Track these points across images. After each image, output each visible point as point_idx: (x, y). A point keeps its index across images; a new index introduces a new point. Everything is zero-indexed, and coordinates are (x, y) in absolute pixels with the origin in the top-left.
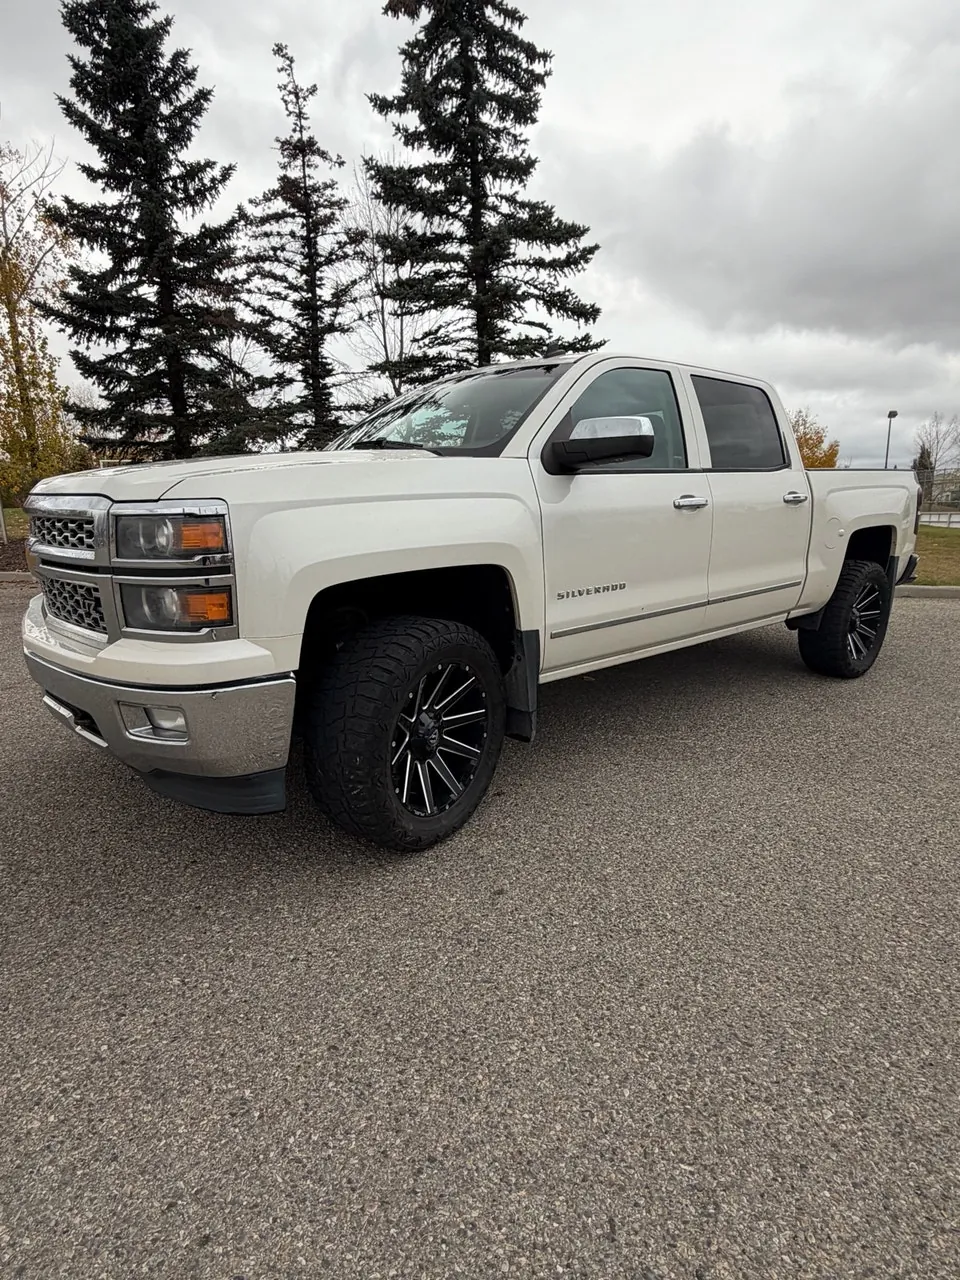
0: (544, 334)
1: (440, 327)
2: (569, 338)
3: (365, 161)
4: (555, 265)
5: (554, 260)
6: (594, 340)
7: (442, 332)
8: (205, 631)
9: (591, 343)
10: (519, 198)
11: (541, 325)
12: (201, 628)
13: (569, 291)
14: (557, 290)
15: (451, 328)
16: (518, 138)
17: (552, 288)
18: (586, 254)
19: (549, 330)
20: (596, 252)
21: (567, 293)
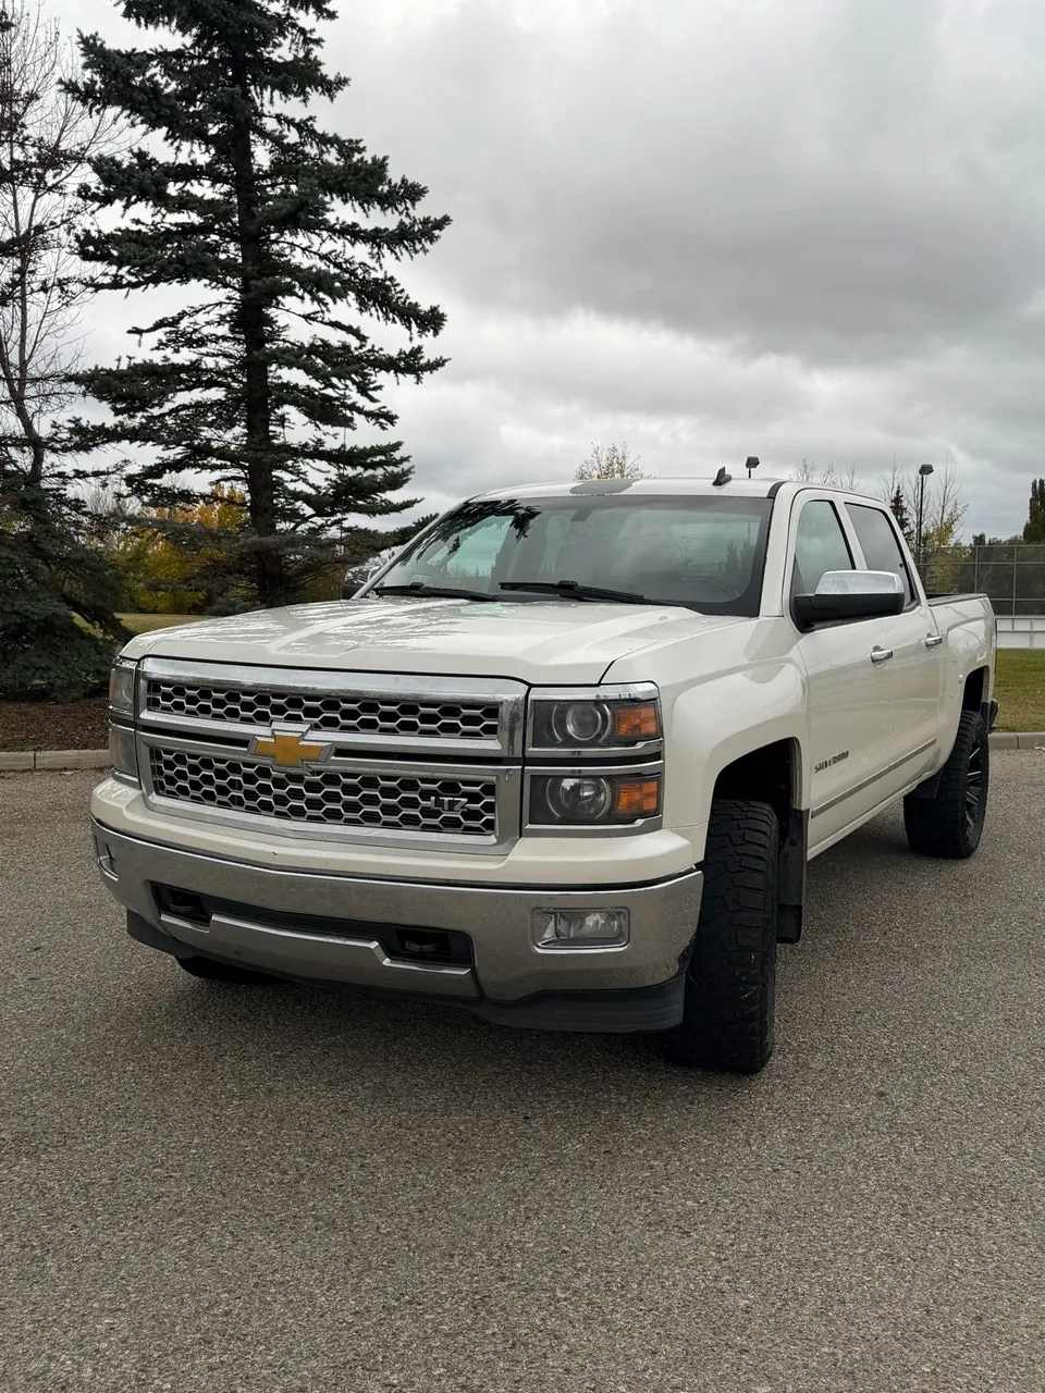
0: (353, 342)
1: (183, 314)
2: (392, 351)
3: (81, 36)
4: (375, 237)
5: (377, 230)
6: (428, 355)
7: (184, 324)
8: (640, 822)
9: (423, 362)
10: (319, 128)
11: (349, 330)
12: (635, 820)
13: (391, 279)
14: (374, 275)
15: (201, 318)
16: (309, 35)
17: (365, 271)
18: (430, 229)
19: (363, 339)
20: (447, 228)
21: (388, 283)
